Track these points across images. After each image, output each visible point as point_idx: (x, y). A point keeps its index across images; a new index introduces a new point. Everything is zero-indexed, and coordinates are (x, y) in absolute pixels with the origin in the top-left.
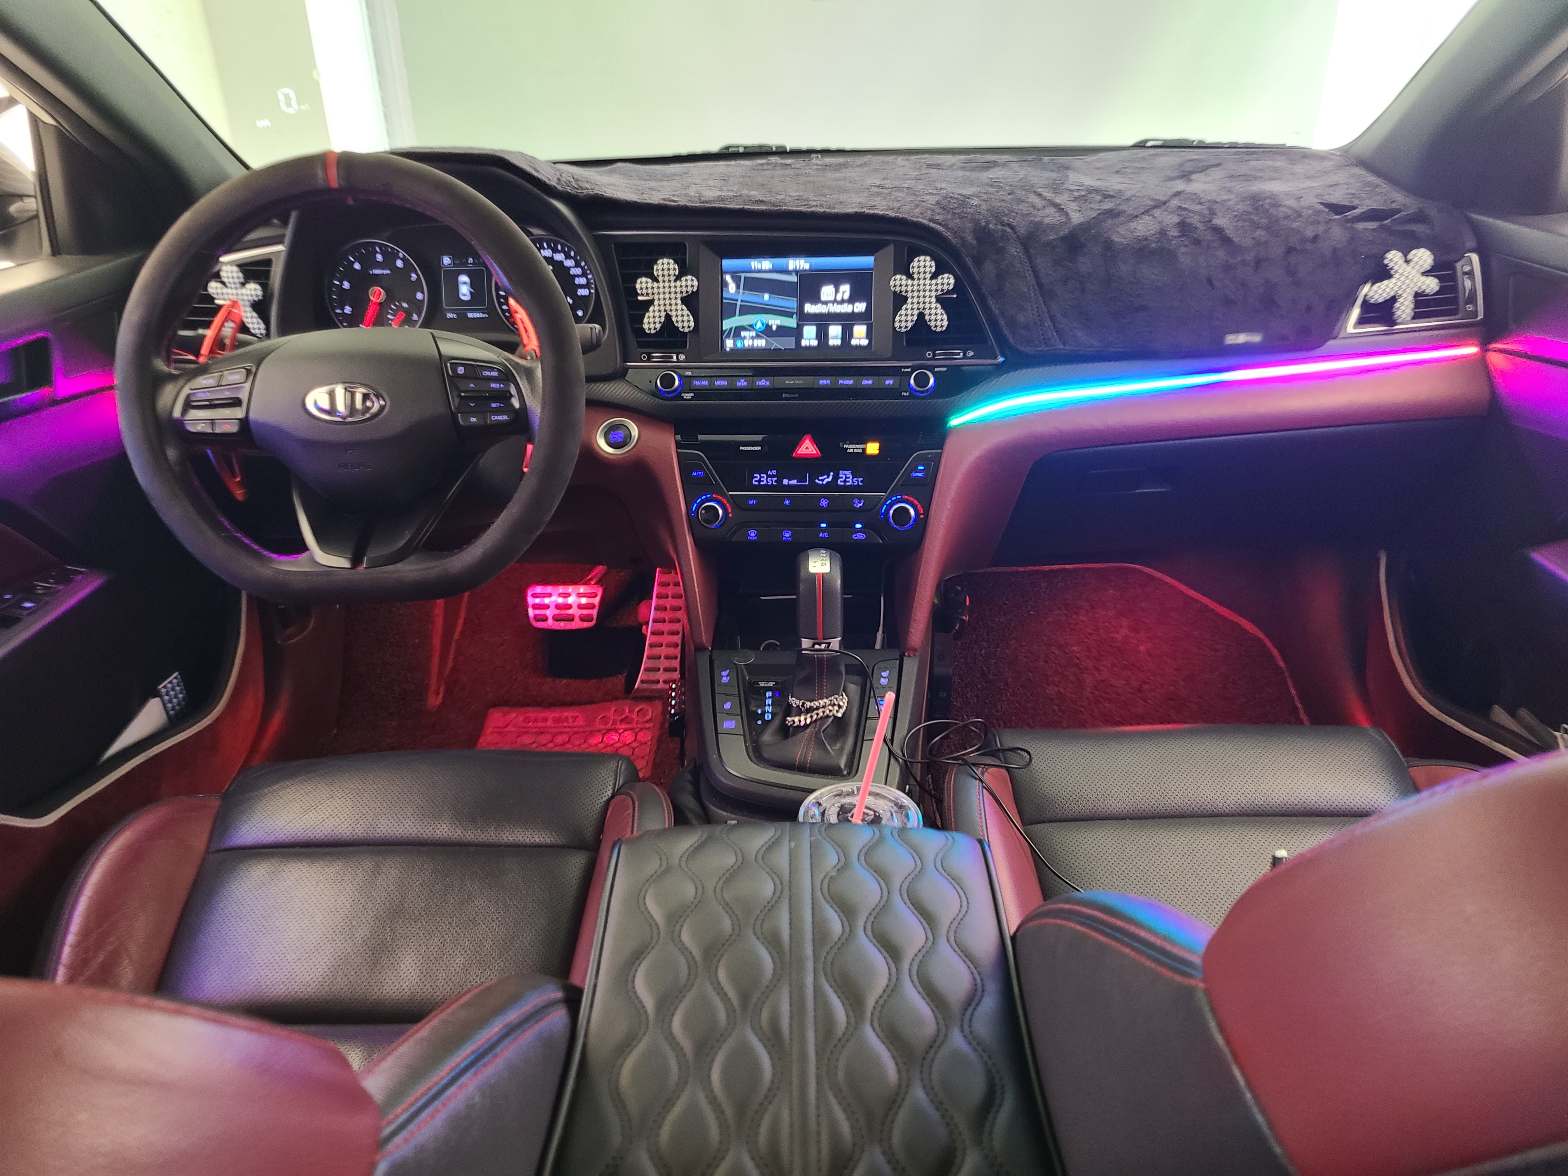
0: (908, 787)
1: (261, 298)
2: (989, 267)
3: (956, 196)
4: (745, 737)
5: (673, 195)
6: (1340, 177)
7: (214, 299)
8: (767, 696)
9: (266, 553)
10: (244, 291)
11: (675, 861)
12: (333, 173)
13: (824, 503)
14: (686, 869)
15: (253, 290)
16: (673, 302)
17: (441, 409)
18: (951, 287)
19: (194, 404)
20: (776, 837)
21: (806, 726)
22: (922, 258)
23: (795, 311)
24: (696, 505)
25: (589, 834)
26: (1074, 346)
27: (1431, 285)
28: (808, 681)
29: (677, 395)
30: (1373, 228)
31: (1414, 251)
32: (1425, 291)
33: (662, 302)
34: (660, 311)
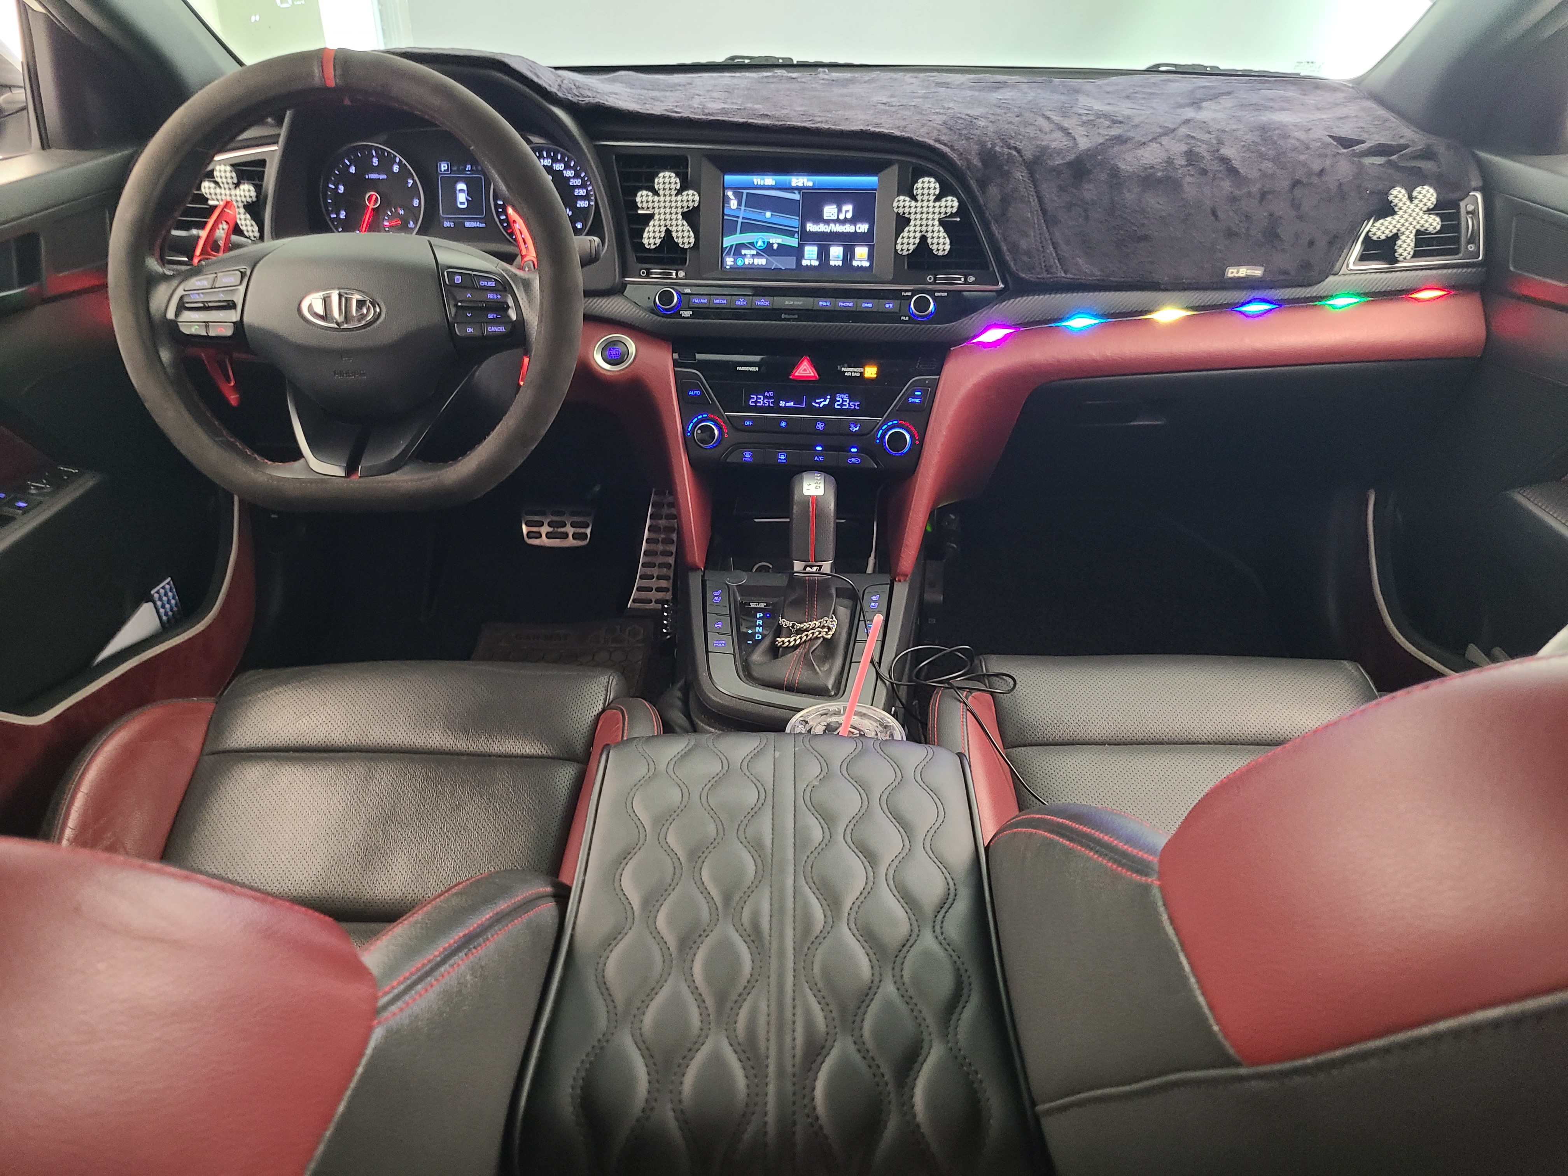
0: (893, 708)
1: (254, 200)
2: (993, 190)
3: (963, 117)
4: (734, 656)
5: (676, 106)
6: (1351, 110)
7: (207, 199)
8: (758, 616)
9: (261, 459)
10: (237, 192)
11: (662, 767)
12: (330, 72)
13: (820, 426)
14: (674, 777)
15: (247, 191)
16: (674, 217)
17: (437, 320)
18: (954, 210)
19: (188, 305)
20: (761, 747)
21: (796, 647)
22: (926, 179)
23: (797, 230)
24: (692, 424)
25: (579, 746)
26: (1075, 275)
27: (1434, 223)
28: (798, 603)
29: (675, 312)
30: (1379, 164)
31: (1419, 189)
32: (1426, 230)
33: (662, 217)
34: (660, 226)
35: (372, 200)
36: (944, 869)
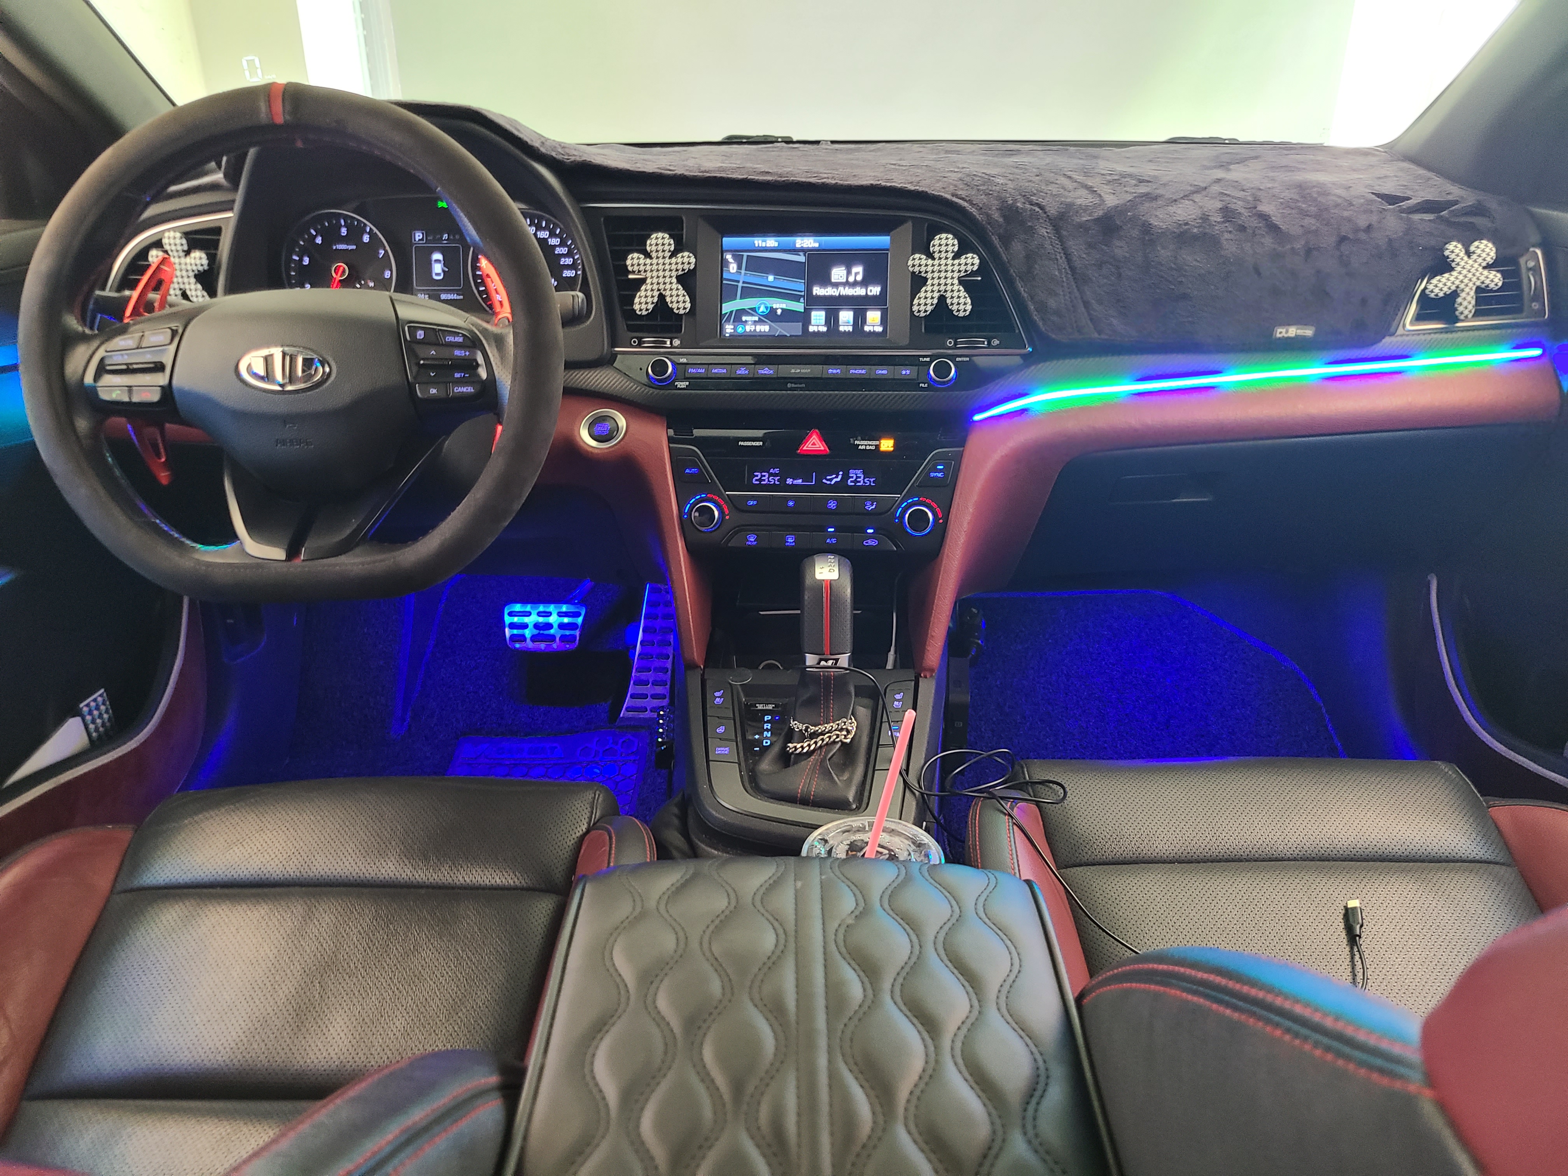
0: (924, 823)
1: (206, 268)
2: (1017, 246)
3: (980, 175)
4: (739, 764)
5: (670, 165)
6: (1389, 170)
8: (766, 719)
9: (189, 542)
10: (188, 260)
11: (652, 903)
12: (278, 108)
13: (832, 505)
14: (666, 915)
15: (198, 259)
16: (668, 280)
17: (395, 379)
18: (976, 268)
19: (109, 368)
20: (779, 875)
21: (810, 754)
22: (944, 236)
23: (802, 294)
24: (689, 505)
25: (558, 874)
26: (1110, 336)
27: (1495, 279)
28: (812, 702)
29: (670, 383)
30: (1429, 220)
31: (1476, 243)
32: (1488, 286)
33: (655, 280)
34: (652, 290)
35: (339, 270)
36: (1027, 1039)
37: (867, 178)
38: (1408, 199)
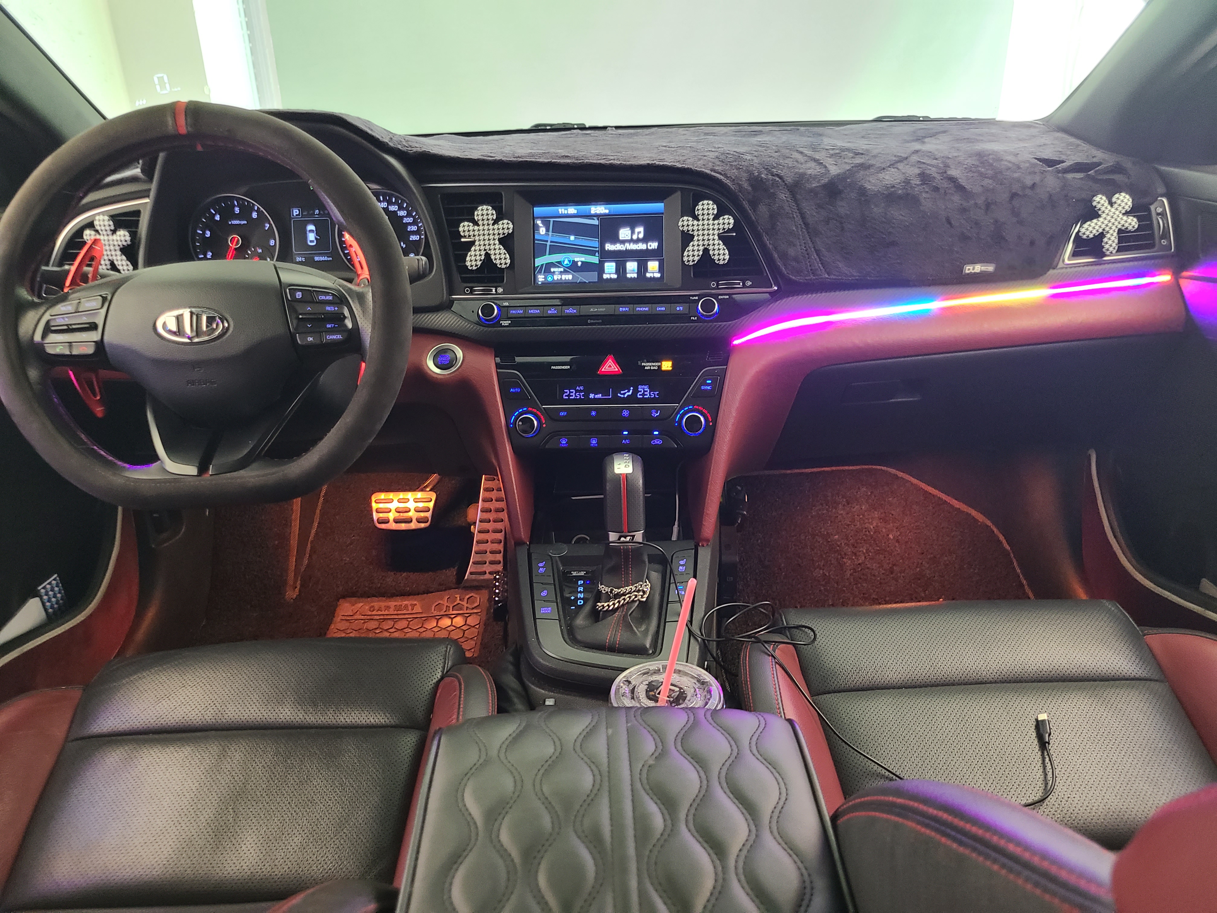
0: (707, 663)
1: (129, 243)
2: (763, 209)
3: (732, 153)
4: (560, 621)
6: (1046, 140)
8: (579, 583)
9: (119, 463)
11: (494, 753)
12: (182, 120)
13: (626, 413)
15: (123, 236)
16: (492, 242)
17: (280, 330)
18: (731, 226)
19: (53, 328)
20: (594, 723)
21: (615, 610)
22: (705, 202)
23: (597, 249)
24: (514, 417)
25: (420, 714)
26: (837, 276)
28: (615, 570)
29: (496, 322)
30: (1079, 179)
31: (1117, 195)
32: (1127, 228)
33: (482, 243)
34: (480, 250)
35: (234, 241)
36: (794, 856)
37: (645, 159)
38: (1063, 162)
